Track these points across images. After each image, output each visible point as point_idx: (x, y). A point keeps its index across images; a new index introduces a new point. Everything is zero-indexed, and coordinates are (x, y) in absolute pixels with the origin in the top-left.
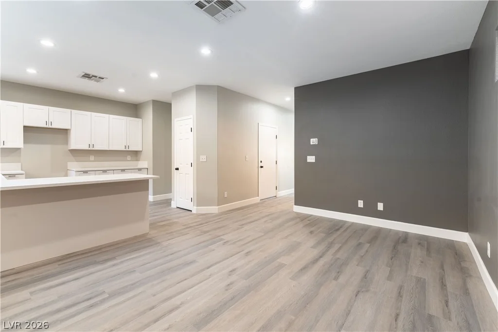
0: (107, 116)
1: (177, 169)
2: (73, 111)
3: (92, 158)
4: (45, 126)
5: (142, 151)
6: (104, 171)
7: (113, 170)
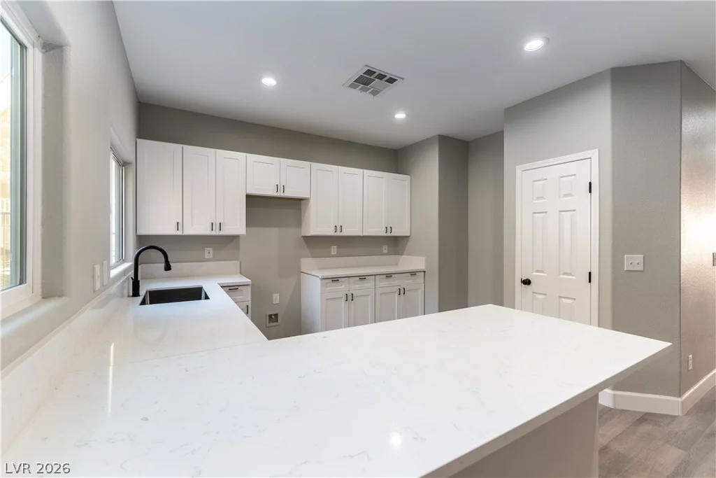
0: (359, 171)
1: (527, 282)
2: (314, 164)
3: (334, 250)
4: (275, 194)
5: (407, 238)
6: (362, 278)
7: (375, 275)
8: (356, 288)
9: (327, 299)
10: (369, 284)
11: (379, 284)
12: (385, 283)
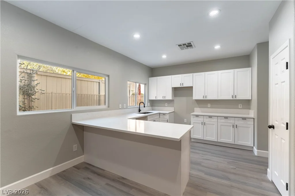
0: (216, 72)
2: (194, 74)
3: (209, 105)
4: (180, 86)
6: (210, 117)
7: (218, 116)
8: (207, 120)
9: (194, 123)
10: (214, 120)
11: (219, 121)
12: (224, 120)
